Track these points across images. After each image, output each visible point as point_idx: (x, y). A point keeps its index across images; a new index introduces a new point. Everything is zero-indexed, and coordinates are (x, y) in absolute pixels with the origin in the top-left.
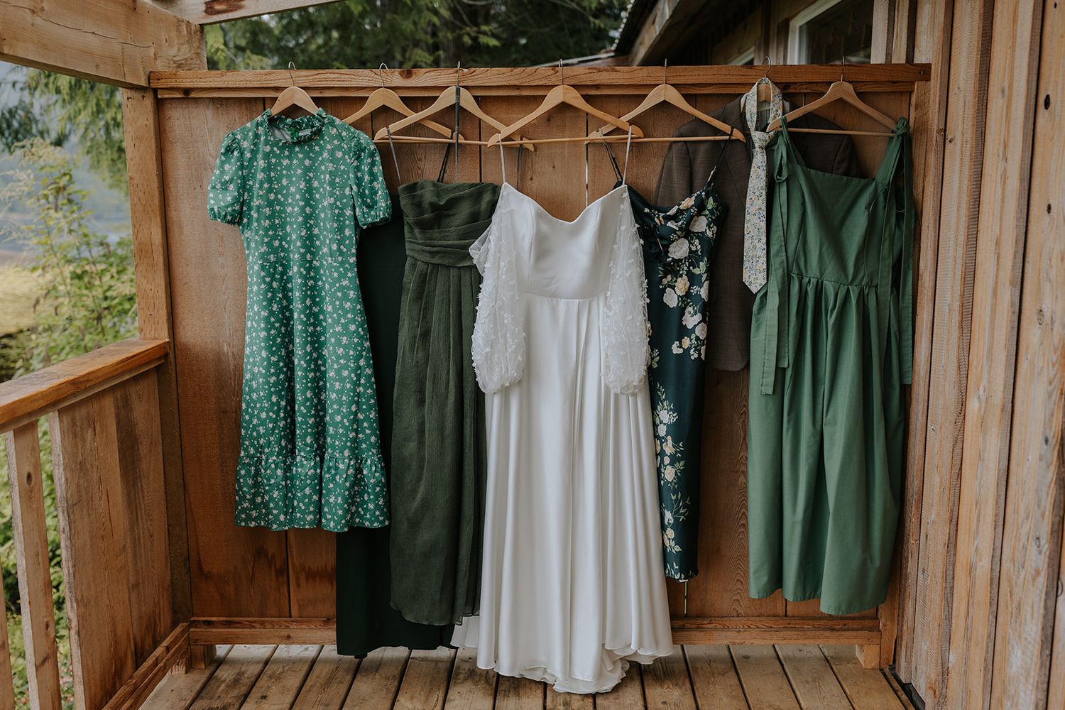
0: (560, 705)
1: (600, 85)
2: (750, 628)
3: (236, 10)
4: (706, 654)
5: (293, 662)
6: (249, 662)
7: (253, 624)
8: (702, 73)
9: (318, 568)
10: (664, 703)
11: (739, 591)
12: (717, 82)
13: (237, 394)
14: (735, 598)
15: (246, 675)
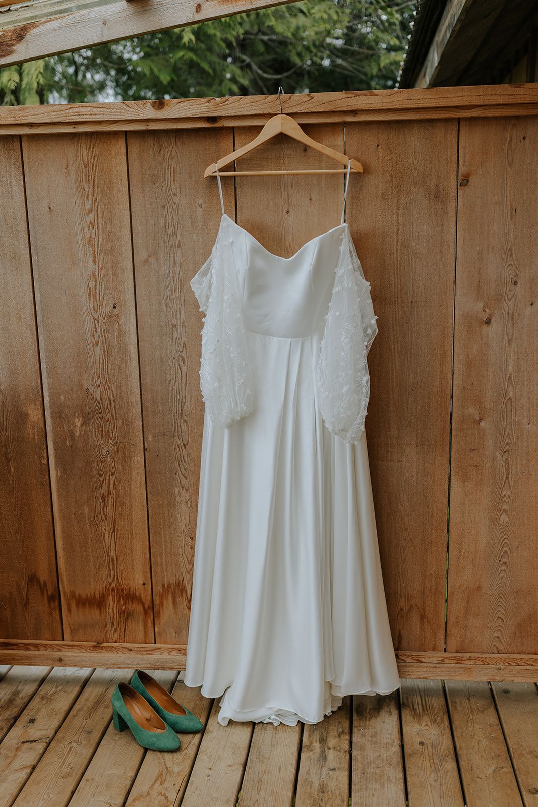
0: (316, 742)
1: (357, 110)
2: (511, 665)
3: (8, 55)
4: (465, 686)
5: (66, 682)
6: (25, 681)
7: (28, 647)
8: (466, 94)
9: (87, 595)
10: (421, 744)
11: (500, 628)
12: (482, 104)
13: (6, 429)
14: (496, 635)
15: (21, 695)
